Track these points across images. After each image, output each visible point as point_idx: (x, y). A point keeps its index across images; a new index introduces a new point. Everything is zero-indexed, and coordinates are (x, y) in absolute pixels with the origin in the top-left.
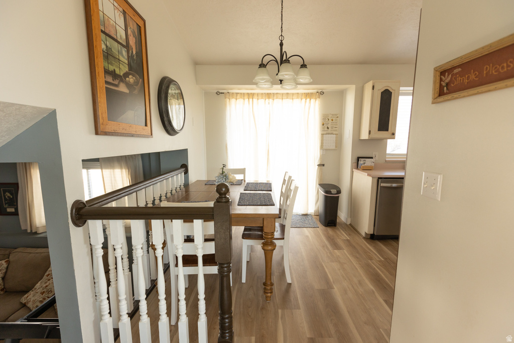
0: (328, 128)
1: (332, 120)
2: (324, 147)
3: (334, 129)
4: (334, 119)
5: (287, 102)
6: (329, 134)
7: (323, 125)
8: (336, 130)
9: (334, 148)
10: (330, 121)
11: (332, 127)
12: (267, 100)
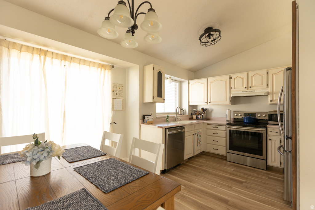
0: (117, 94)
1: (119, 88)
2: (115, 109)
3: (121, 95)
4: (120, 88)
5: (84, 68)
6: (117, 98)
7: (113, 91)
8: (122, 96)
9: (121, 109)
10: (118, 89)
11: (119, 94)
12: (63, 61)
